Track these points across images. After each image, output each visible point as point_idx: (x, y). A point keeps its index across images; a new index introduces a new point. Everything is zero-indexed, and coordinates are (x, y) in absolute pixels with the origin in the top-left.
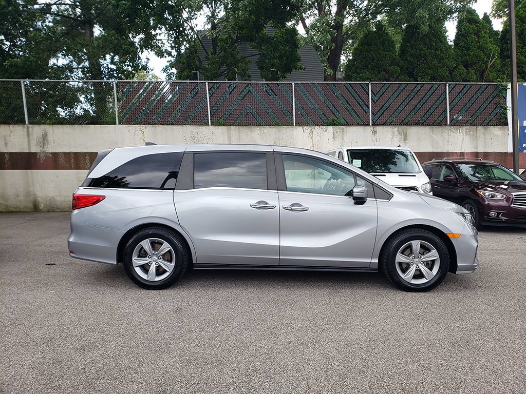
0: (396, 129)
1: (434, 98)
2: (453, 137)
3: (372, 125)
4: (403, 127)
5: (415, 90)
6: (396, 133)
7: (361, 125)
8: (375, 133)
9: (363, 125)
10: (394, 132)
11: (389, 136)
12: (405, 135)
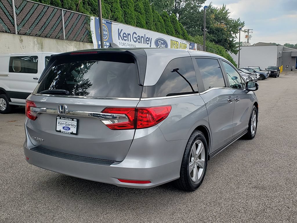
0: (35, 39)
1: (55, 18)
2: (69, 48)
3: (18, 34)
4: (40, 38)
5: (44, 10)
6: (36, 43)
7: (9, 33)
8: (21, 41)
9: (10, 33)
10: (34, 42)
11: (32, 45)
12: (42, 45)
